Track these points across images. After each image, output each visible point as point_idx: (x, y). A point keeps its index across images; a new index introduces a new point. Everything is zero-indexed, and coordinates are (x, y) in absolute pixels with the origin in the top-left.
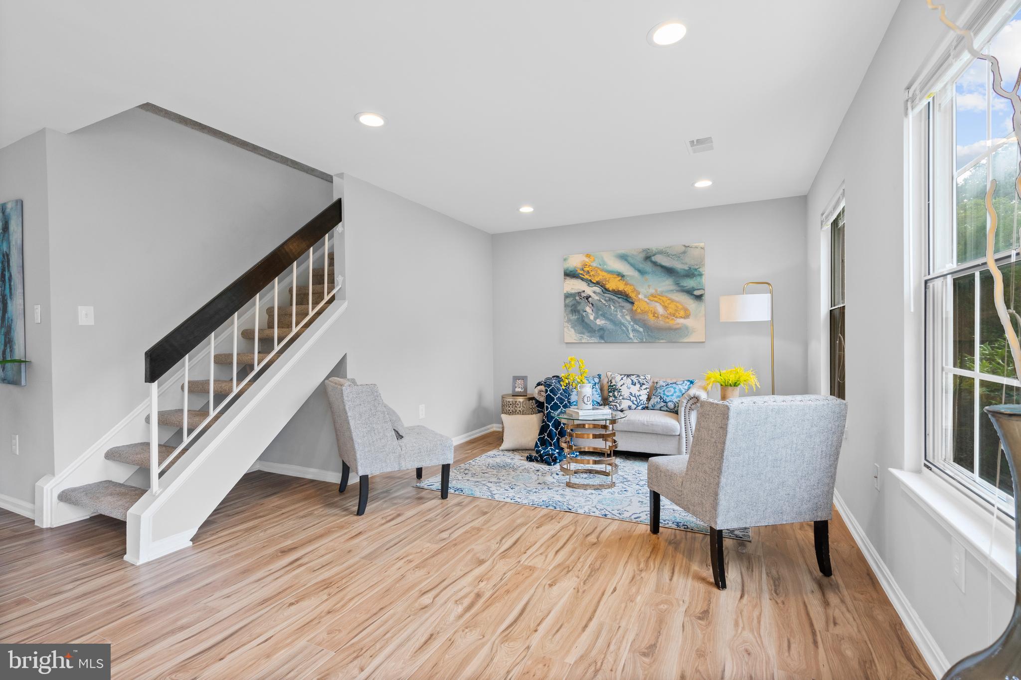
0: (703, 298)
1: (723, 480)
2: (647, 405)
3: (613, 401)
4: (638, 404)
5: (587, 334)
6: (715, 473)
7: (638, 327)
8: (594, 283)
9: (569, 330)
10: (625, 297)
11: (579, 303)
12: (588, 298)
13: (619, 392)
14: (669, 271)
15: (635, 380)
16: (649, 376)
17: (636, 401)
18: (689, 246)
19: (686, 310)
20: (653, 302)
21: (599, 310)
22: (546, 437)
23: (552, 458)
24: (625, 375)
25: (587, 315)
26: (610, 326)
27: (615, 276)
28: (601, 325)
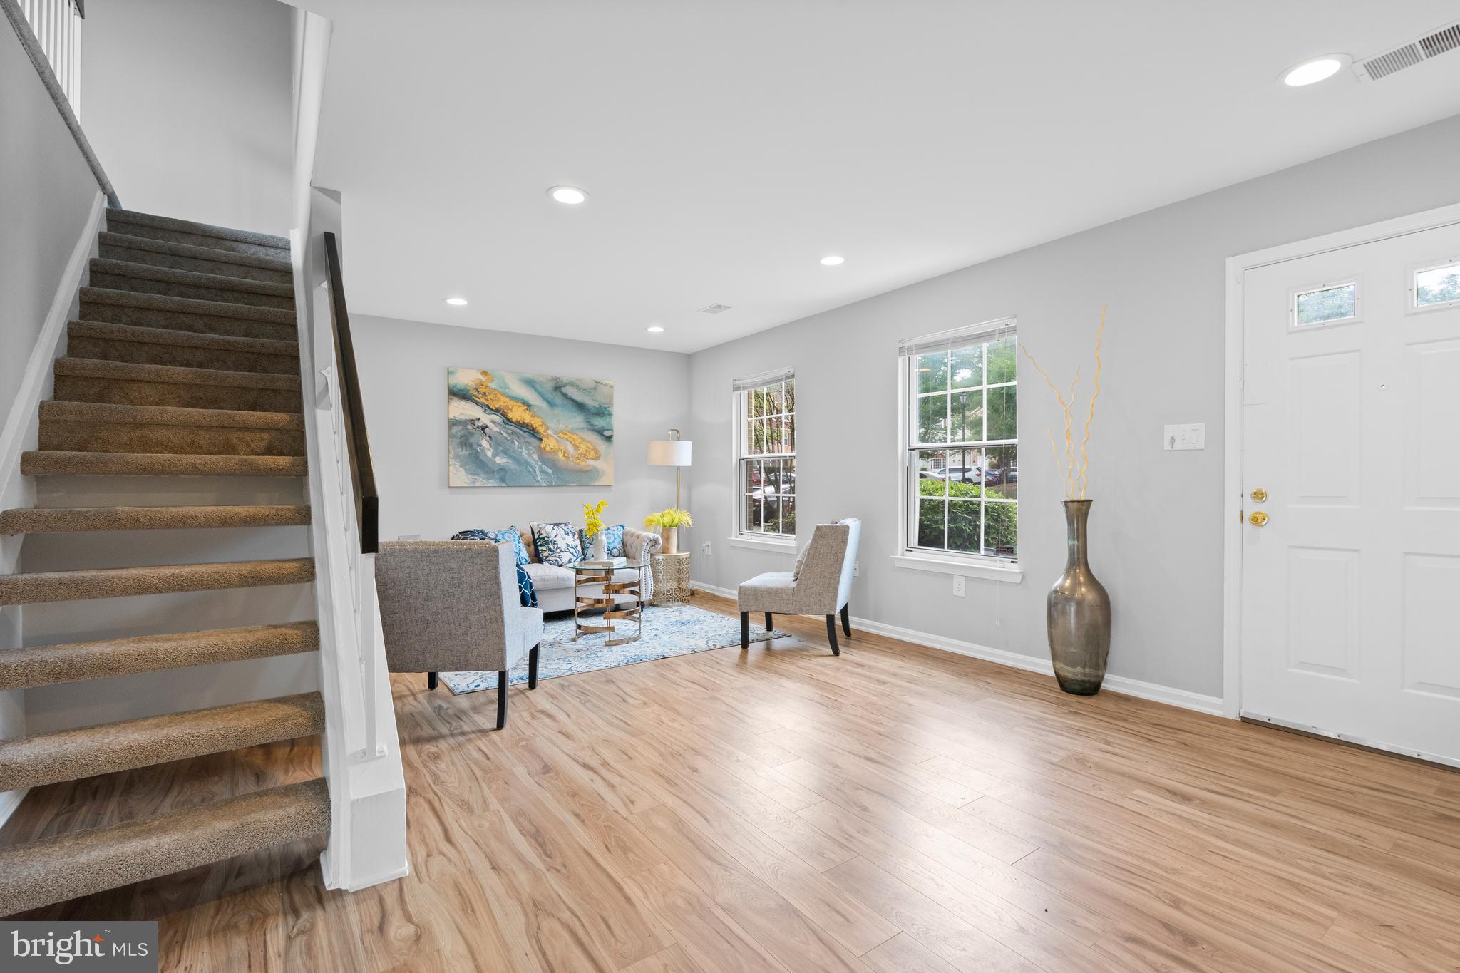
0: (612, 439)
2: (583, 556)
3: (550, 556)
4: (578, 556)
5: (482, 475)
6: (836, 575)
7: (546, 468)
8: (491, 409)
9: (457, 470)
10: (532, 431)
11: (472, 434)
12: (484, 428)
13: (554, 544)
14: (580, 407)
15: (567, 530)
17: (576, 552)
18: (599, 383)
19: (596, 450)
20: (563, 440)
21: (499, 445)
24: (553, 524)
25: (483, 450)
26: (512, 465)
27: (520, 404)
28: (502, 465)
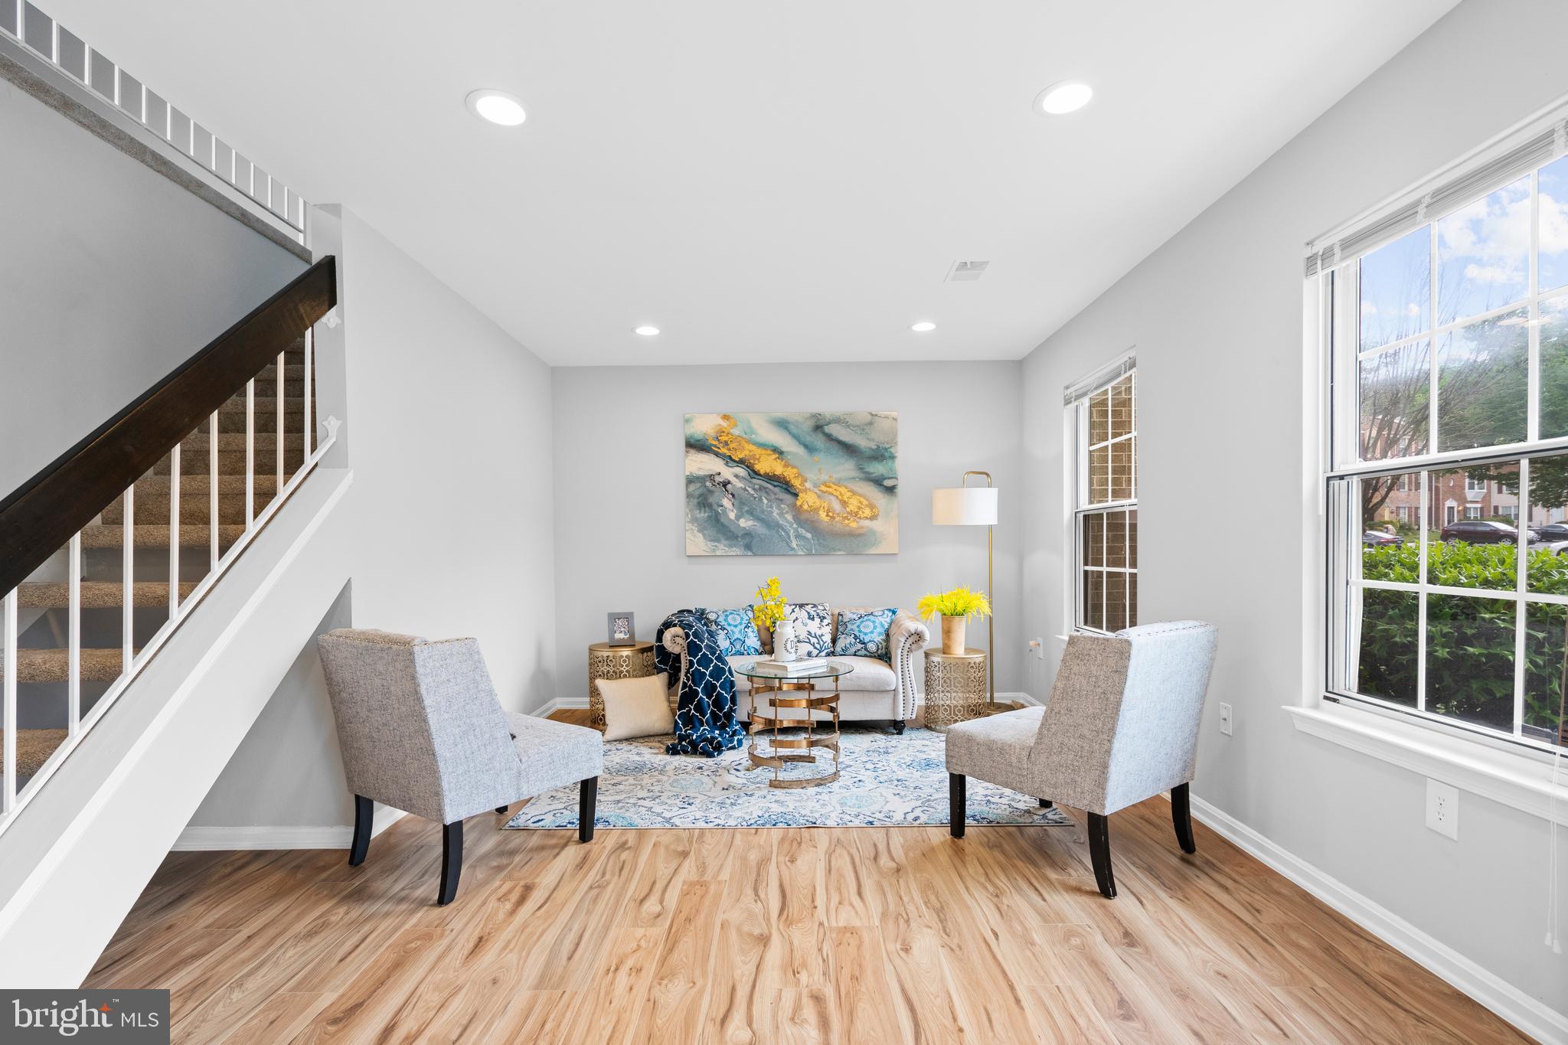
0: (896, 490)
1: (1118, 745)
2: (833, 649)
4: (821, 648)
5: (724, 542)
6: (1105, 736)
7: (804, 531)
8: (735, 461)
9: (695, 536)
10: (785, 485)
11: (711, 492)
12: (725, 484)
14: (849, 449)
15: (812, 613)
16: (827, 605)
17: (819, 643)
18: (876, 415)
19: (872, 506)
20: (826, 494)
21: (744, 504)
22: (693, 711)
23: (711, 744)
24: (796, 605)
25: (725, 511)
26: (760, 529)
27: (769, 452)
28: (747, 528)
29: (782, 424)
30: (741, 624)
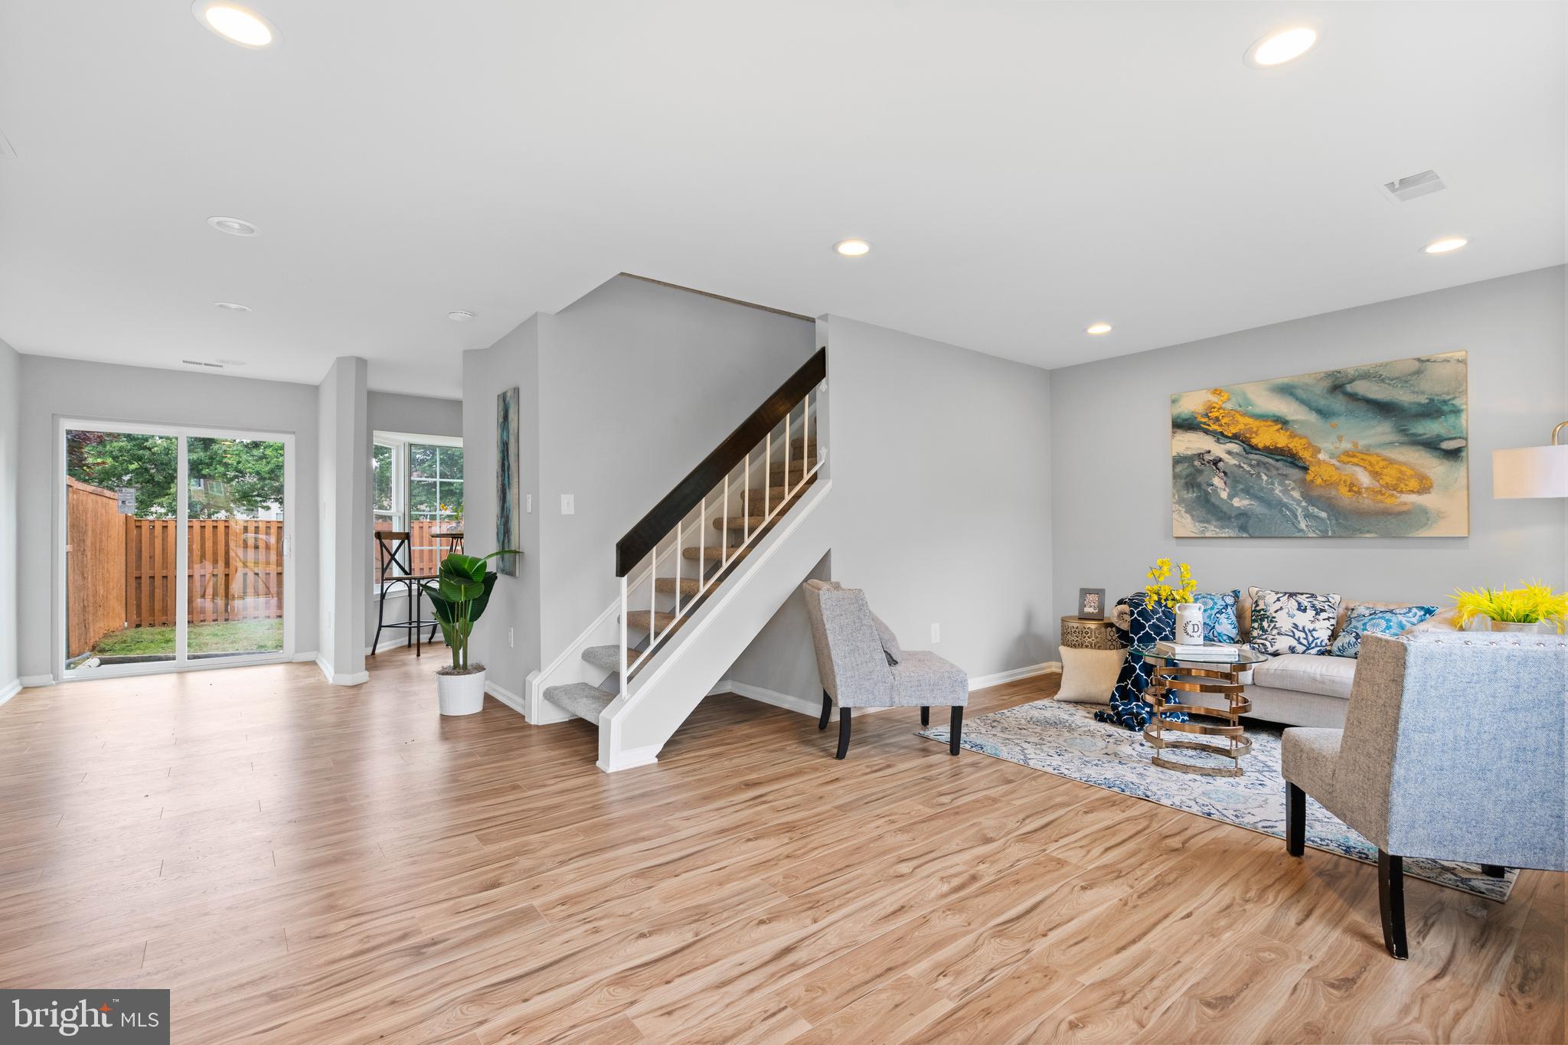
0: (1464, 454)
1: (1399, 771)
2: (1328, 648)
3: (1259, 637)
4: (1310, 645)
5: (1215, 523)
7: (1316, 510)
8: (1227, 437)
9: (1182, 517)
10: (1291, 459)
11: (1200, 472)
12: (1216, 462)
13: (1272, 621)
14: (1384, 409)
15: (1306, 604)
16: (1337, 598)
17: (1306, 639)
18: (1428, 361)
19: (1422, 478)
20: (1350, 465)
21: (1238, 482)
22: (1130, 686)
23: (1137, 719)
24: (1286, 593)
25: (1215, 491)
26: (1259, 509)
27: (1270, 423)
28: (1242, 508)
29: (1286, 390)
30: (1212, 608)
